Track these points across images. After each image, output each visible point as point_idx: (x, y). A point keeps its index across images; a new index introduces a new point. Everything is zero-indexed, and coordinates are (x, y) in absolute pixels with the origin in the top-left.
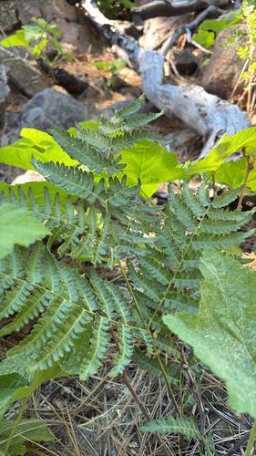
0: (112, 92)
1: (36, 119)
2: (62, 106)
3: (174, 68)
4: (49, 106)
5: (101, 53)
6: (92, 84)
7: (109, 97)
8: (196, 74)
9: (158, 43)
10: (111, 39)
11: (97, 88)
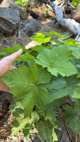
0: (46, 18)
1: (28, 27)
2: (35, 23)
3: (64, 11)
4: (32, 23)
5: (42, 6)
6: (40, 15)
7: (45, 20)
8: (70, 13)
9: (59, 3)
10: (46, 2)
11: (42, 17)
